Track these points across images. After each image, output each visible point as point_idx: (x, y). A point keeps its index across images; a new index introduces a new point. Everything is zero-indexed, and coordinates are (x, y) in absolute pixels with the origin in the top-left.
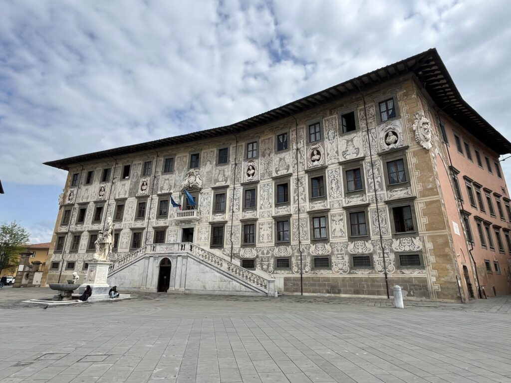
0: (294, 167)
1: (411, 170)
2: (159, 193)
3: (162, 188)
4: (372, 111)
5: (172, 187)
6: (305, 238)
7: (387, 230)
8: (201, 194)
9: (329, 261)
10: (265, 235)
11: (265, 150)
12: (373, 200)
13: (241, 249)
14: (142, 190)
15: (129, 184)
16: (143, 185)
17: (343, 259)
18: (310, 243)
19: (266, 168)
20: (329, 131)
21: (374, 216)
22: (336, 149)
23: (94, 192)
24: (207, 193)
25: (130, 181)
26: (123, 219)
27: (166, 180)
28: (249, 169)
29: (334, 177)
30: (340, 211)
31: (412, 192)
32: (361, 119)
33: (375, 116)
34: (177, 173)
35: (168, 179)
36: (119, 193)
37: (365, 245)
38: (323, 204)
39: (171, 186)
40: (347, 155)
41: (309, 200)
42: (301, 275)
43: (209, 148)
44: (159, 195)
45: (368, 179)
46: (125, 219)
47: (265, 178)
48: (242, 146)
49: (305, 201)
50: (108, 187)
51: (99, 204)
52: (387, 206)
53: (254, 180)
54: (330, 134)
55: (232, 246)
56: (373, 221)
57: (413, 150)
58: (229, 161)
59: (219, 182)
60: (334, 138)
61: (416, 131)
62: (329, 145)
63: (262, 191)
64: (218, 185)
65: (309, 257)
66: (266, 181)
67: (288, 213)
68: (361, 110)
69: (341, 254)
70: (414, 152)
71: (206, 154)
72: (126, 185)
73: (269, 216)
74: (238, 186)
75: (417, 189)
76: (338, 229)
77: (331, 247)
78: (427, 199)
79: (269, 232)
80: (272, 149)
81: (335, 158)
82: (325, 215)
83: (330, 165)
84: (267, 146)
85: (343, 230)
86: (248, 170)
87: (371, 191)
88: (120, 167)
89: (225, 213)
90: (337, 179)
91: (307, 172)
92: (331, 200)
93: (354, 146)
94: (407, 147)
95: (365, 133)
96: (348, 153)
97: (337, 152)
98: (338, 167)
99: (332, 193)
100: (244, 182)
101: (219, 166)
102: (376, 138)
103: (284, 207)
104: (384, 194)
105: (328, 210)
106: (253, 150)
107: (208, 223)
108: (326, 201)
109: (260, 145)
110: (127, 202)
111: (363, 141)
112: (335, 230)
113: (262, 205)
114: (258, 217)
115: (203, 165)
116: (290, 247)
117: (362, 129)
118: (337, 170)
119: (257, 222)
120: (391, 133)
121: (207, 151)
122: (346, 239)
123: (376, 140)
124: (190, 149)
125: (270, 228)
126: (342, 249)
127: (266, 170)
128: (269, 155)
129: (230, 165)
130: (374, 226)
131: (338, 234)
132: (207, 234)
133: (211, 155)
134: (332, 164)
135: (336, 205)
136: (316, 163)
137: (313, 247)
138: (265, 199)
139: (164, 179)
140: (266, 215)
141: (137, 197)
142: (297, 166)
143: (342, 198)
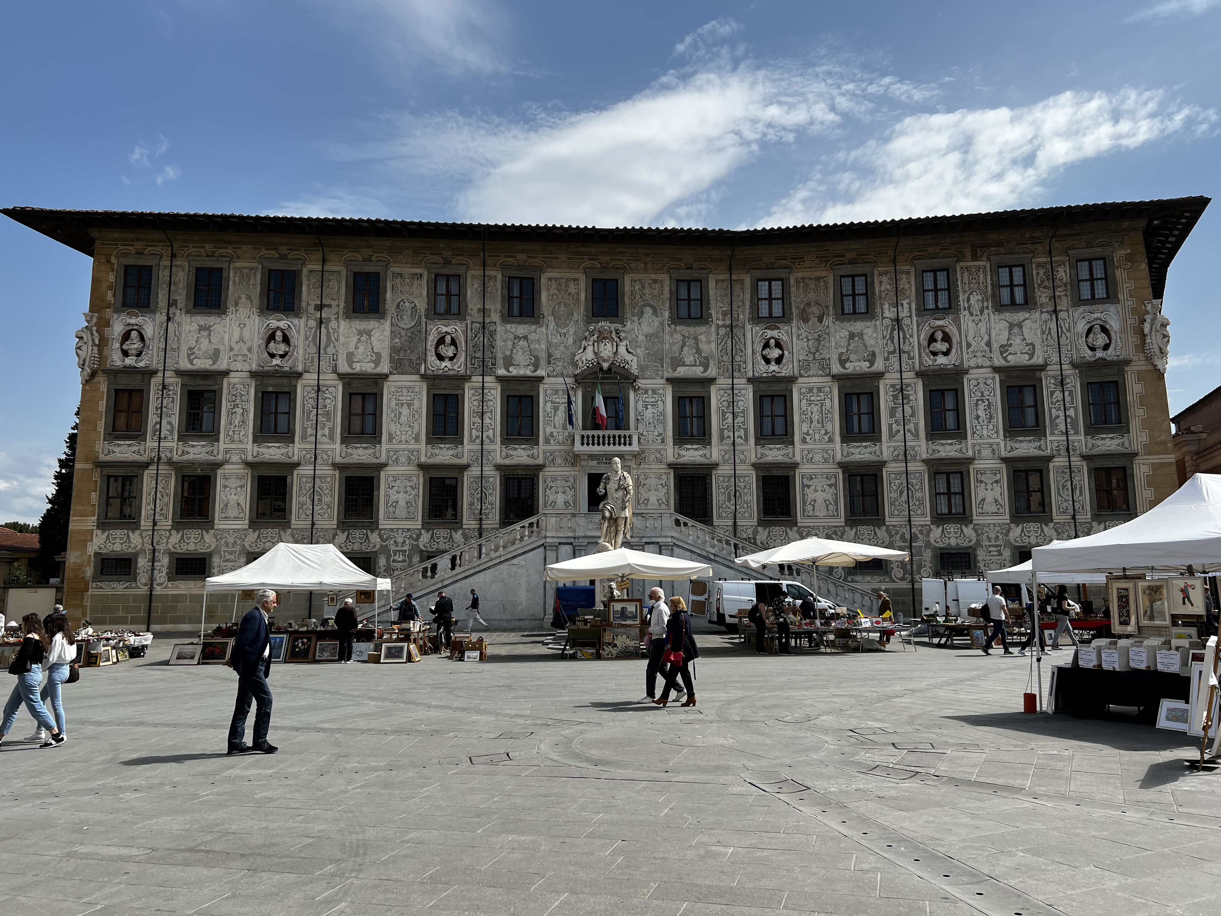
0: (886, 359)
1: (1132, 404)
2: (501, 372)
3: (508, 362)
4: (1063, 273)
5: (543, 362)
6: (919, 512)
7: (1083, 507)
8: (635, 390)
9: (972, 559)
10: (820, 500)
11: (808, 304)
12: (1059, 450)
13: (760, 529)
14: (441, 358)
15: (387, 333)
16: (441, 341)
17: (1000, 554)
18: (929, 523)
19: (813, 350)
20: (971, 293)
21: (1059, 479)
22: (986, 338)
23: (241, 340)
24: (654, 391)
25: (387, 325)
26: (384, 437)
27: (516, 337)
28: (766, 345)
29: (982, 396)
30: (995, 464)
31: (1130, 444)
32: (1039, 285)
33: (1069, 286)
34: (552, 325)
35: (525, 338)
36: (350, 357)
37: (1042, 530)
38: (958, 447)
39: (537, 358)
40: (1010, 354)
41: (926, 435)
42: (913, 585)
43: (645, 270)
44: (501, 379)
45: (1050, 409)
46: (391, 438)
47: (811, 373)
48: (742, 281)
49: (916, 436)
50: (298, 332)
51: (273, 381)
52: (1084, 463)
53: (783, 374)
54: (973, 300)
55: (735, 522)
56: (1059, 489)
57: (1137, 368)
58: (710, 316)
59: (684, 365)
60: (982, 312)
61: (1149, 337)
62: (971, 325)
63: (804, 402)
64: (681, 372)
65: (929, 550)
66: (815, 379)
67: (876, 458)
68: (1039, 265)
69: (996, 546)
70: (1139, 373)
71: (638, 287)
72: (376, 335)
73: (826, 461)
74: (740, 382)
75: (1140, 439)
76: (990, 499)
77: (976, 531)
78: (1155, 459)
79: (829, 494)
80: (827, 307)
81: (984, 356)
82: (962, 468)
83: (972, 368)
84: (812, 295)
85: (1000, 500)
86: (763, 349)
87: (1056, 432)
88: (339, 273)
89: (710, 444)
90: (988, 400)
91: (919, 374)
92: (975, 441)
93: (1024, 339)
94: (1128, 362)
95: (1045, 316)
96: (1011, 350)
97: (989, 344)
98: (991, 375)
99: (978, 427)
100: (756, 375)
101: (680, 324)
102: (1069, 331)
103: (864, 444)
104: (1079, 441)
105: (971, 460)
106: (770, 299)
107: (665, 466)
108: (964, 442)
109: (793, 289)
110: (388, 390)
111: (1043, 333)
112: (983, 500)
113: (807, 434)
114: (798, 458)
115: (632, 315)
116: (884, 528)
117: (1042, 306)
118: (989, 382)
119: (797, 471)
120: (1097, 329)
121: (642, 276)
122: (1006, 518)
123: (1068, 334)
124: (588, 263)
125: (830, 486)
126: (997, 537)
127: (814, 354)
128: (820, 320)
129: (713, 328)
130: (1060, 498)
131: (991, 508)
132: (665, 490)
133: (656, 292)
134: (978, 367)
135: (986, 452)
136: (941, 360)
137: (936, 532)
138: (815, 423)
139: (512, 336)
140: (818, 458)
141: (424, 377)
142: (894, 359)
143: (1000, 440)
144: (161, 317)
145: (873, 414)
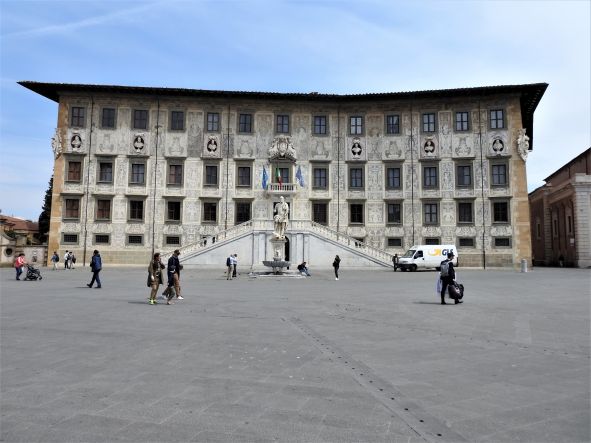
0: (406, 154)
1: (511, 175)
2: (236, 157)
3: (239, 152)
4: (484, 117)
5: (254, 152)
6: (418, 221)
7: (488, 220)
8: (296, 165)
9: (439, 240)
10: (375, 216)
11: (373, 128)
12: (479, 195)
13: (349, 228)
14: (210, 150)
15: (186, 139)
16: (210, 143)
17: (452, 240)
18: (422, 226)
19: (374, 149)
20: (444, 125)
21: (479, 207)
22: (450, 145)
23: (123, 141)
24: (304, 166)
25: (186, 135)
26: (185, 185)
27: (244, 141)
28: (354, 146)
29: (447, 170)
30: (451, 201)
31: (509, 193)
32: (474, 122)
33: (486, 122)
34: (259, 136)
35: (247, 142)
36: (170, 149)
37: (470, 230)
38: (435, 193)
39: (252, 150)
40: (460, 152)
41: (422, 188)
43: (301, 112)
44: (236, 160)
45: (476, 177)
47: (373, 159)
48: (344, 118)
49: (418, 188)
50: (148, 138)
51: (137, 160)
52: (490, 201)
53: (360, 160)
54: (444, 129)
55: (338, 225)
56: (478, 212)
57: (514, 160)
58: (329, 133)
59: (317, 154)
60: (448, 133)
62: (444, 139)
63: (370, 172)
64: (316, 158)
65: (421, 238)
66: (375, 162)
67: (400, 198)
68: (474, 113)
69: (450, 237)
71: (297, 119)
72: (181, 140)
73: (378, 198)
74: (342, 162)
75: (514, 191)
76: (448, 216)
77: (442, 230)
78: (520, 199)
79: (379, 214)
80: (381, 130)
81: (448, 153)
82: (437, 203)
83: (443, 158)
84: (374, 125)
85: (452, 217)
86: (353, 148)
87: (478, 187)
88: (165, 112)
89: (328, 190)
90: (449, 172)
91: (420, 161)
92: (443, 191)
93: (466, 146)
94: (510, 157)
95: (476, 135)
96: (460, 150)
97: (451, 147)
98: (451, 162)
99: (445, 184)
100: (349, 160)
101: (316, 136)
102: (485, 142)
103: (395, 191)
104: (488, 191)
105: (441, 199)
106: (356, 125)
107: (308, 200)
108: (438, 191)
109: (366, 122)
110: (187, 164)
111: (474, 143)
112: (445, 216)
113: (371, 186)
114: (366, 197)
115: (295, 132)
116: (402, 228)
117: (475, 131)
118: (450, 164)
119: (366, 203)
120: (498, 141)
121: (299, 115)
122: (455, 224)
123: (485, 144)
124: (275, 108)
125: (380, 209)
126: (451, 232)
127: (375, 151)
128: (378, 136)
129: (331, 138)
130: (478, 216)
131: (448, 219)
132: (307, 210)
133: (305, 122)
134: (446, 158)
135: (448, 196)
136: (430, 154)
137: (425, 230)
138: (374, 181)
139: (241, 141)
140: (375, 197)
141: (202, 159)
142: (409, 154)
143: (453, 190)
144: (88, 130)
145: (400, 178)
